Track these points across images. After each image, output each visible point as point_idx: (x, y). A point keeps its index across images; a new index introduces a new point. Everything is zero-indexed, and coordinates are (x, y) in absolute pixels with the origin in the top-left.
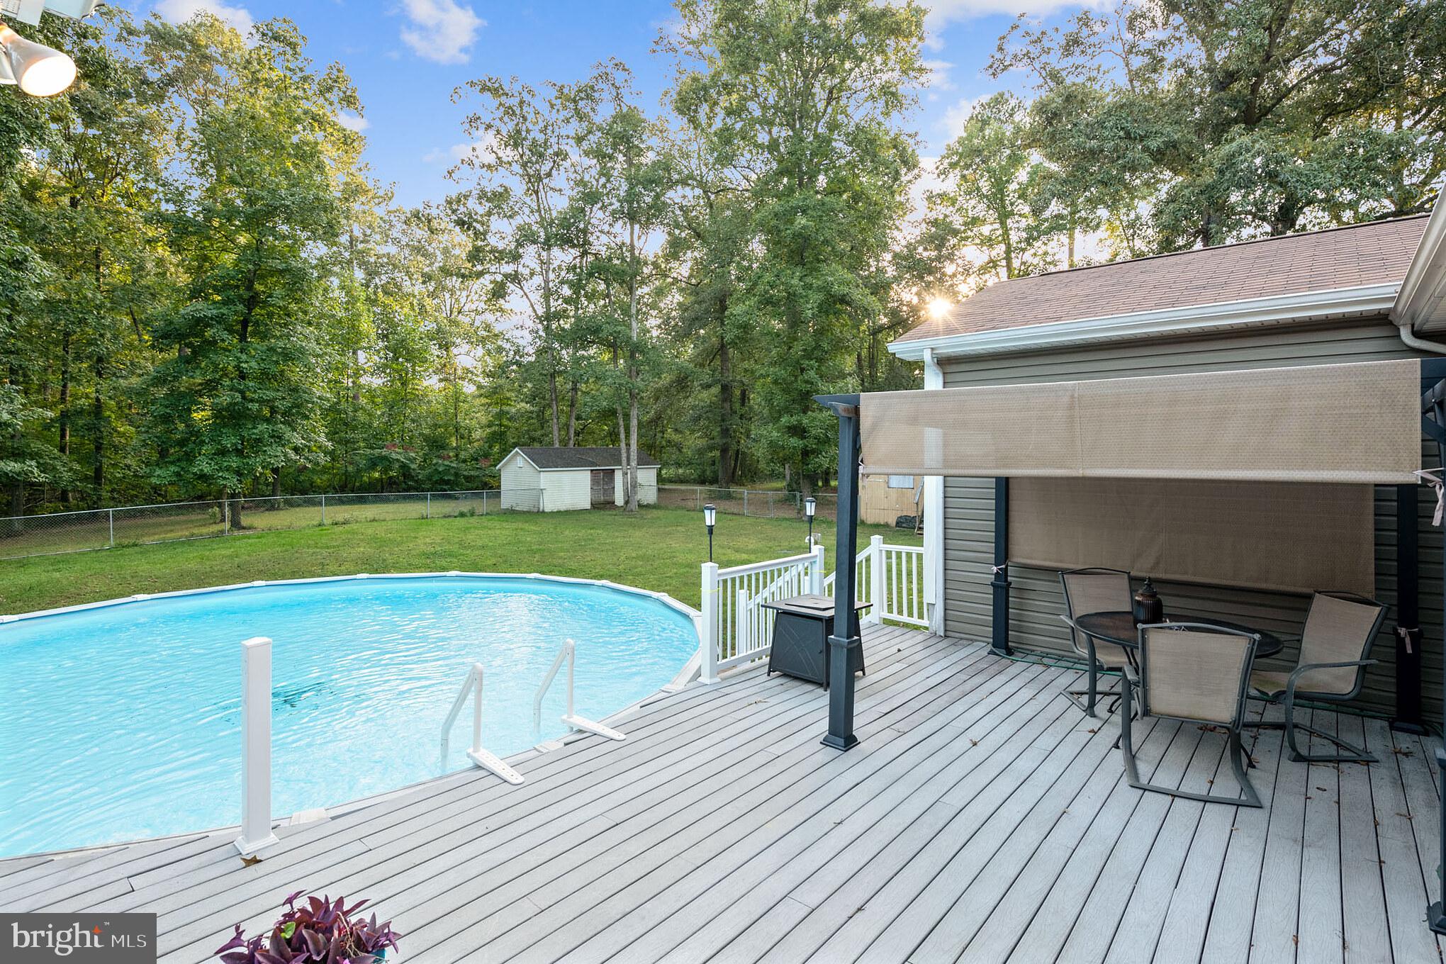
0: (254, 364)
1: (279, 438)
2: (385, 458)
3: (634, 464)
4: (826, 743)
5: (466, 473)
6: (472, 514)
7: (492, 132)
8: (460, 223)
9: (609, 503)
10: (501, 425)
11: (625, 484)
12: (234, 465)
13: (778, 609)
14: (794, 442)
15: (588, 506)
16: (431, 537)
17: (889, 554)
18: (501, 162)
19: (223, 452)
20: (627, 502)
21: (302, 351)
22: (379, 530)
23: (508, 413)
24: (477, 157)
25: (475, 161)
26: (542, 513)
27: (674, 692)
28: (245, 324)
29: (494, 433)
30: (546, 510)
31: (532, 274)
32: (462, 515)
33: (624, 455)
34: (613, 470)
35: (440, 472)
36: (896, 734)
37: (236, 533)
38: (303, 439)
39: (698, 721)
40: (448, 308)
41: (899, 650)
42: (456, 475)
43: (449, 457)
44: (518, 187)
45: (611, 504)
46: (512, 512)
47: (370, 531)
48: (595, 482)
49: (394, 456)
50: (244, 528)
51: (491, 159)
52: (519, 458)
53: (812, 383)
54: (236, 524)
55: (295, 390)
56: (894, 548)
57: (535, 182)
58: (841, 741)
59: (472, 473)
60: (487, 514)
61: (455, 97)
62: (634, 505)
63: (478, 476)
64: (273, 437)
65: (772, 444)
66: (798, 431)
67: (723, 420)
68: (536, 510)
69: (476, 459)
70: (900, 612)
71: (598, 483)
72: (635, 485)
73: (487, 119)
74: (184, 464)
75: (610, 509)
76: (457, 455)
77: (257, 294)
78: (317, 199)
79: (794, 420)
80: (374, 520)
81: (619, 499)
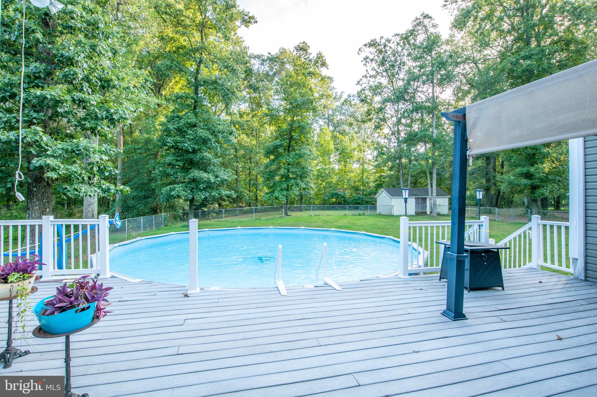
0: (290, 160)
1: (298, 185)
2: (336, 194)
3: (434, 194)
4: (444, 314)
5: (365, 200)
6: (364, 215)
7: (374, 62)
8: (362, 101)
9: (424, 213)
10: (380, 181)
11: (430, 204)
12: (285, 194)
13: (445, 245)
14: (524, 181)
15: (414, 214)
16: (344, 221)
17: (545, 226)
18: (378, 73)
19: (282, 190)
20: (431, 212)
21: (305, 154)
22: (328, 218)
23: (383, 176)
24: (368, 73)
25: (368, 75)
26: (392, 216)
27: (381, 278)
28: (289, 147)
29: (378, 184)
30: (395, 215)
31: (392, 117)
32: (360, 215)
33: (430, 191)
34: (426, 198)
35: (356, 200)
36: (499, 320)
37: (286, 217)
38: (306, 185)
39: (381, 291)
40: (363, 137)
41: (540, 282)
42: (362, 201)
43: (360, 194)
44: (384, 81)
45: (425, 213)
46: (380, 214)
47: (325, 218)
48: (417, 203)
49: (339, 193)
50: (289, 216)
51: (373, 73)
52: (383, 193)
53: (537, 149)
54: (286, 214)
55: (303, 168)
56: (548, 223)
57: (391, 77)
58: (453, 315)
59: (368, 200)
60: (370, 215)
61: (360, 52)
62: (434, 214)
63: (371, 201)
64: (296, 184)
65: (510, 183)
66: (528, 176)
67: (487, 174)
68: (390, 214)
69: (370, 195)
70: (553, 262)
71: (419, 204)
72: (435, 204)
73: (371, 57)
74: (272, 193)
75: (424, 215)
76: (363, 193)
77: (293, 136)
78: (308, 99)
79: (525, 170)
80: (328, 215)
81: (428, 211)
